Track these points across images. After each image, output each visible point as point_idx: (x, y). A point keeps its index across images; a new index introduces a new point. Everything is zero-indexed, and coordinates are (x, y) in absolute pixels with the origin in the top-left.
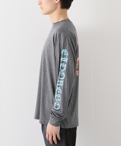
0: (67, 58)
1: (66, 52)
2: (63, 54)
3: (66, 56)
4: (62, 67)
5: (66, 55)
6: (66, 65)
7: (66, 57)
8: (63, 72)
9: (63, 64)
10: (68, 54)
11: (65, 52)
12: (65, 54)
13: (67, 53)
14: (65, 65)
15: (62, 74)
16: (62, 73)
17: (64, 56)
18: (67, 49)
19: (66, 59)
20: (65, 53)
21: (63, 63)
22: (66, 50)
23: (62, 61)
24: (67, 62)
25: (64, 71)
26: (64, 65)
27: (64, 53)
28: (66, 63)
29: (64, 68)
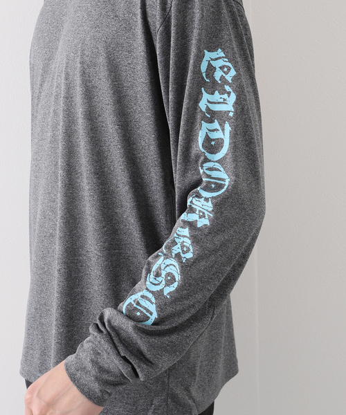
0: (229, 93)
1: (220, 63)
2: (207, 76)
3: (226, 82)
4: (208, 139)
5: (222, 78)
6: (228, 128)
7: (227, 88)
8: (217, 166)
9: (216, 125)
10: (233, 73)
11: (217, 64)
12: (218, 75)
13: (229, 69)
14: (223, 130)
15: (214, 174)
16: (210, 169)
17: (213, 87)
18: (223, 50)
19: (225, 96)
20: (218, 69)
21: (211, 121)
22: (220, 53)
23: (208, 109)
24: (231, 114)
25: (224, 158)
26: (219, 127)
27: (211, 69)
28: (229, 119)
29: (220, 143)
